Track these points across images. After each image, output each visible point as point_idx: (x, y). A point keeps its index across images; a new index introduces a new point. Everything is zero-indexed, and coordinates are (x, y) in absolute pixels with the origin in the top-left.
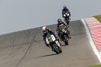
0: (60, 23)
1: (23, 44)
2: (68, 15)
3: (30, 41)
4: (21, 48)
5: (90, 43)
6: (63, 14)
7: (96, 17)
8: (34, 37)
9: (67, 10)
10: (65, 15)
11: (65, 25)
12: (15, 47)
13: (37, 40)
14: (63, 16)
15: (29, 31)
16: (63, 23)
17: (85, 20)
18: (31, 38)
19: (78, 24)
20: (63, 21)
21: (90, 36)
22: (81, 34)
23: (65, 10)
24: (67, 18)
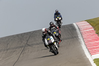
0: (52, 26)
1: (17, 48)
2: (60, 18)
3: (23, 45)
4: (14, 52)
5: (82, 47)
6: (55, 17)
7: (88, 21)
8: (27, 41)
9: (59, 14)
10: (56, 19)
11: (56, 27)
12: (9, 51)
13: (30, 44)
14: (55, 20)
15: (22, 35)
16: (55, 26)
18: (24, 42)
19: (70, 28)
20: (55, 24)
21: (82, 40)
22: (73, 38)
23: (57, 14)
24: (59, 22)
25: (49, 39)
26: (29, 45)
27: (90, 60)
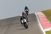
2: (28, 10)
3: (9, 24)
4: (4, 27)
6: (25, 10)
7: (42, 12)
8: (11, 22)
9: (27, 8)
14: (25, 11)
17: (37, 13)
18: (9, 22)
19: (33, 15)
22: (34, 20)
23: (26, 8)
24: (27, 12)
25: (24, 20)
26: (12, 24)
27: (43, 32)
